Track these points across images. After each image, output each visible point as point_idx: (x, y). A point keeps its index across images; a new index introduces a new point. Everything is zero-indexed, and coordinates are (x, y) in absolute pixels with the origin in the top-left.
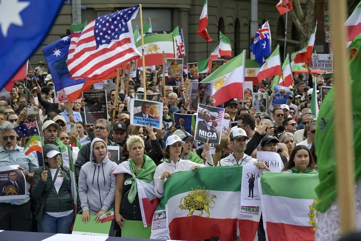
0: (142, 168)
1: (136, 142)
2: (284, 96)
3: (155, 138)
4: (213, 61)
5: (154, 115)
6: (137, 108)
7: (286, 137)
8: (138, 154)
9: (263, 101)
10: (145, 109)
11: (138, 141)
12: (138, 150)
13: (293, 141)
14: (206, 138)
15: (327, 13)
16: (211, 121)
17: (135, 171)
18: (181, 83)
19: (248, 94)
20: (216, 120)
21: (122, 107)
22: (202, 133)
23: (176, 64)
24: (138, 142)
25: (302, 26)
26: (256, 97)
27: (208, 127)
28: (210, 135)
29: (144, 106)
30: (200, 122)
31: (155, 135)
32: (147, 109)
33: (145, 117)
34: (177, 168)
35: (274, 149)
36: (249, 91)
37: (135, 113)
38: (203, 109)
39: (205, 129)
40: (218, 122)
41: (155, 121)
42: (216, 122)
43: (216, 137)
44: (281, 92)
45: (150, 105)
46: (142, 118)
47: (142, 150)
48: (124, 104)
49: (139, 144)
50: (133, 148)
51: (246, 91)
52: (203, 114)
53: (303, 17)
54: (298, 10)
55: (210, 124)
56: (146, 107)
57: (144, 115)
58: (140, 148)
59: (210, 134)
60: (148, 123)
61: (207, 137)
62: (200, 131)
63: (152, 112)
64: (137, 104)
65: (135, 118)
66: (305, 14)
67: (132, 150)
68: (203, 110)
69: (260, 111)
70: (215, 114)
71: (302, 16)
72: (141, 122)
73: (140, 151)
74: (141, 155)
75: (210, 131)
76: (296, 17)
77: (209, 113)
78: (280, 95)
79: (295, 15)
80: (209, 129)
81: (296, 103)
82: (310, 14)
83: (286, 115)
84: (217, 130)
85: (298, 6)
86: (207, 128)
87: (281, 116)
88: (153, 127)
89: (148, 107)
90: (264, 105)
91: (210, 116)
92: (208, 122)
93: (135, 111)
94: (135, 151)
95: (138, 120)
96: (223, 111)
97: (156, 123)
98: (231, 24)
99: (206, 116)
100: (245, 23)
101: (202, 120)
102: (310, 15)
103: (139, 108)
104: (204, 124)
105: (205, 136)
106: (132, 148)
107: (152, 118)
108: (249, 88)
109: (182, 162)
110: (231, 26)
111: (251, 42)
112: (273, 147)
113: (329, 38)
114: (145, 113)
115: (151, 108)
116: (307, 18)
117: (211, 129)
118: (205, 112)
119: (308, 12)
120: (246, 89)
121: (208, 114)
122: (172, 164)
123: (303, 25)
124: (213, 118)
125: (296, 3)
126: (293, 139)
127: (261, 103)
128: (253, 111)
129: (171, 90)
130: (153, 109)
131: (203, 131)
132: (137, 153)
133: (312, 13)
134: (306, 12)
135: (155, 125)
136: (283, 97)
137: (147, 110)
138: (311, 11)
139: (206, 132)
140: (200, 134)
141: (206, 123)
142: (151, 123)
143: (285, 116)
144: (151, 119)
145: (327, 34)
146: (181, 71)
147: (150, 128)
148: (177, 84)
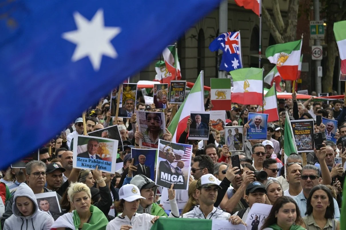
0: (88, 222)
1: (80, 191)
2: (261, 127)
3: (105, 185)
4: (172, 83)
5: (103, 156)
6: (81, 147)
7: (271, 184)
8: (84, 207)
9: (238, 137)
10: (92, 148)
11: (83, 189)
12: (83, 201)
13: (280, 190)
14: (169, 182)
15: (313, 23)
16: (175, 162)
17: (79, 226)
18: (133, 114)
19: (219, 126)
20: (182, 159)
21: (60, 143)
22: (165, 176)
23: (127, 90)
24: (83, 192)
25: (283, 40)
26: (230, 131)
27: (171, 168)
28: (174, 179)
29: (91, 143)
30: (161, 163)
31: (105, 181)
32: (94, 147)
33: (92, 157)
34: (134, 224)
35: (260, 200)
36: (221, 123)
37: (79, 153)
38: (165, 146)
39: (169, 171)
40: (184, 163)
41: (104, 163)
42: (182, 163)
43: (182, 181)
44: (256, 122)
45: (98, 143)
46: (88, 159)
47: (89, 201)
48: (62, 138)
49: (83, 194)
50: (77, 199)
51: (217, 123)
52: (165, 153)
53: (284, 27)
54: (277, 20)
55: (174, 165)
56: (93, 146)
57: (90, 155)
58: (85, 198)
59: (174, 177)
60: (96, 166)
61: (171, 181)
62: (162, 173)
63: (101, 151)
64: (81, 141)
65: (78, 160)
66: (287, 24)
67: (75, 202)
68: (165, 148)
69: (235, 149)
70: (180, 152)
71: (282, 27)
72: (87, 164)
73: (86, 203)
74: (87, 207)
75: (174, 174)
76: (275, 29)
77: (173, 151)
78: (256, 126)
79: (274, 26)
80: (173, 171)
81: (277, 137)
82: (293, 24)
83: (270, 154)
84: (184, 173)
85: (278, 14)
86: (170, 170)
87: (261, 155)
88: (101, 171)
89: (95, 146)
90: (240, 142)
91: (174, 155)
92: (172, 162)
93: (79, 151)
94: (79, 203)
95: (82, 162)
96: (190, 148)
97: (106, 166)
98: (194, 37)
99: (168, 155)
100: (211, 35)
101: (164, 160)
102: (292, 26)
103: (85, 147)
104: (167, 165)
105: (169, 180)
106: (75, 200)
107: (101, 159)
108: (221, 119)
109: (139, 216)
110: (194, 39)
111: (219, 59)
112: (259, 197)
113: (316, 54)
114: (91, 153)
115: (99, 146)
116: (288, 29)
117: (176, 171)
118: (167, 150)
119: (290, 21)
120: (217, 120)
121: (171, 152)
122: (126, 220)
123: (284, 38)
124: (178, 157)
125: (275, 10)
126: (280, 187)
127: (236, 139)
128: (226, 149)
129: (121, 120)
130: (103, 148)
131: (166, 174)
132: (82, 206)
133: (295, 23)
134: (288, 21)
135: (105, 168)
136: (259, 129)
137: (94, 149)
138: (294, 21)
139: (170, 175)
140: (162, 177)
141: (170, 163)
142: (99, 165)
143: (268, 155)
144: (99, 160)
145: (314, 49)
146: (134, 99)
147: (98, 172)
148: (128, 115)
